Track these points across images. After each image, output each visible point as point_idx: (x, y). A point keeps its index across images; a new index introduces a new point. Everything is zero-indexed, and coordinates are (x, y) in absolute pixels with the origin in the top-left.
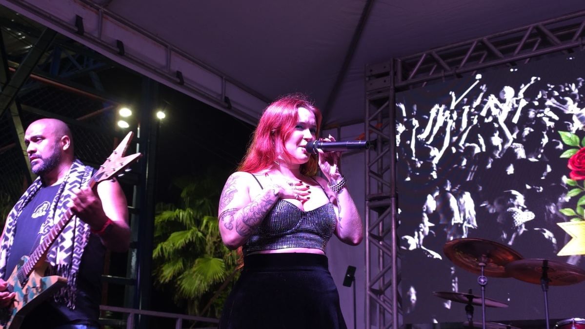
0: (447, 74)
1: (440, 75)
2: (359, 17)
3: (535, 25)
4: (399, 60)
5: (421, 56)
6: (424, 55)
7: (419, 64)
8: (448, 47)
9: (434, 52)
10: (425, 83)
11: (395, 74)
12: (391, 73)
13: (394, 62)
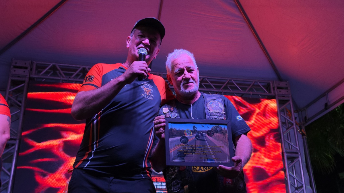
4: (35, 63)
5: (49, 65)
6: (51, 65)
7: (47, 69)
8: (66, 65)
9: (57, 65)
10: (44, 80)
11: (31, 69)
12: (29, 68)
13: (32, 63)
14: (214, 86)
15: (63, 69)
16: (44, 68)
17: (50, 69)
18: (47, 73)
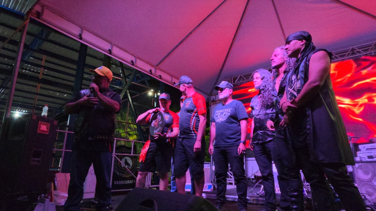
0: (246, 81)
1: (243, 81)
2: (221, 66)
3: (269, 68)
4: (233, 77)
5: (238, 76)
6: (239, 76)
7: (238, 79)
8: (246, 74)
9: (242, 75)
10: (239, 84)
11: (231, 81)
12: (230, 81)
13: (231, 78)
14: (338, 56)
15: (245, 76)
16: (237, 78)
17: (239, 78)
18: (239, 80)
